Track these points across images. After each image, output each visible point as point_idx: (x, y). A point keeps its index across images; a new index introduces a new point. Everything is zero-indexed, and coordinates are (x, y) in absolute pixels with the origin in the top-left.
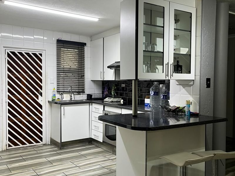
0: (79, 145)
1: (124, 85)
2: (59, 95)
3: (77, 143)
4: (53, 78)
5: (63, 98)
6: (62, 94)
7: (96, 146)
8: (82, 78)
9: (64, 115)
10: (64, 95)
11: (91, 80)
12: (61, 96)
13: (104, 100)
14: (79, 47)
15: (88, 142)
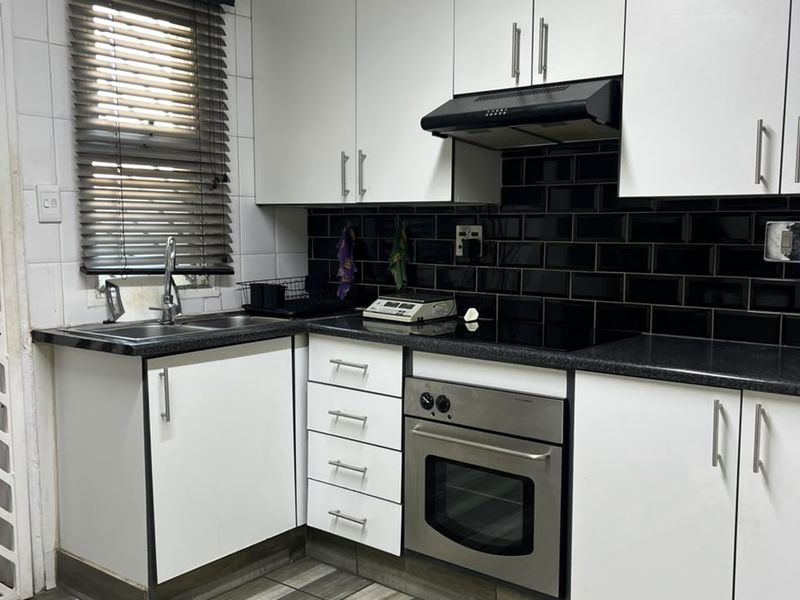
0: (247, 577)
1: (478, 229)
2: (92, 292)
3: (233, 570)
4: (57, 188)
5: (122, 311)
6: (109, 284)
7: (341, 570)
8: (216, 191)
9: (166, 416)
10: (123, 290)
11: (260, 206)
12: (109, 296)
13: (365, 314)
14: (194, 13)
15: (287, 551)
